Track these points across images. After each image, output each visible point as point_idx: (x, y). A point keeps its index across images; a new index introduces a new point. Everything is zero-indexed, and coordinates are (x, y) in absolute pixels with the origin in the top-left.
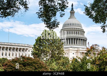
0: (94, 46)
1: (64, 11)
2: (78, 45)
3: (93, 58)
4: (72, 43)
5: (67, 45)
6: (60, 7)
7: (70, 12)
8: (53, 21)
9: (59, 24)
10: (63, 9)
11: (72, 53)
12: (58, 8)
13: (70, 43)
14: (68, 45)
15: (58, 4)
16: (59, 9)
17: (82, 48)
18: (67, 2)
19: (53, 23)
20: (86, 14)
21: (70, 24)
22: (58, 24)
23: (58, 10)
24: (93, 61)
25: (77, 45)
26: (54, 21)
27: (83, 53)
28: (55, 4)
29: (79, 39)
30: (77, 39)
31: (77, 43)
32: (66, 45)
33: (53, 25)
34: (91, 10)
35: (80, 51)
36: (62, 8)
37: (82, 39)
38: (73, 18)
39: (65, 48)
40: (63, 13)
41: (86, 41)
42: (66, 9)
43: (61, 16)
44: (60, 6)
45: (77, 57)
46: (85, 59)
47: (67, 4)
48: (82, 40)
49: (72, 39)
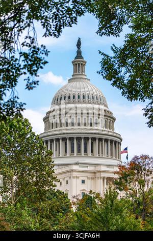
0: (140, 160)
1: (36, 75)
2: (97, 156)
3: (138, 195)
4: (79, 151)
5: (65, 156)
6: (26, 63)
7: (73, 62)
8: (8, 101)
9: (23, 108)
10: (36, 68)
11: (80, 181)
12: (22, 67)
13: (72, 151)
14: (68, 155)
15: (20, 56)
16: (22, 69)
17: (108, 166)
18: (45, 50)
19: (7, 105)
20: (104, 75)
21: (72, 97)
22: (21, 108)
23: (22, 71)
24: (139, 204)
25: (93, 156)
26: (12, 101)
27: (109, 179)
28: (13, 57)
29: (100, 140)
30: (94, 139)
31: (92, 152)
32: (61, 156)
33: (8, 112)
34: (117, 66)
35: (103, 175)
36: (31, 66)
37: (106, 140)
38: (81, 78)
39: (59, 165)
40: (33, 78)
41: (120, 144)
42: (42, 68)
43: (29, 87)
44: (28, 62)
45: (91, 191)
46: (111, 197)
47: (44, 54)
48: (107, 142)
49: (79, 139)
